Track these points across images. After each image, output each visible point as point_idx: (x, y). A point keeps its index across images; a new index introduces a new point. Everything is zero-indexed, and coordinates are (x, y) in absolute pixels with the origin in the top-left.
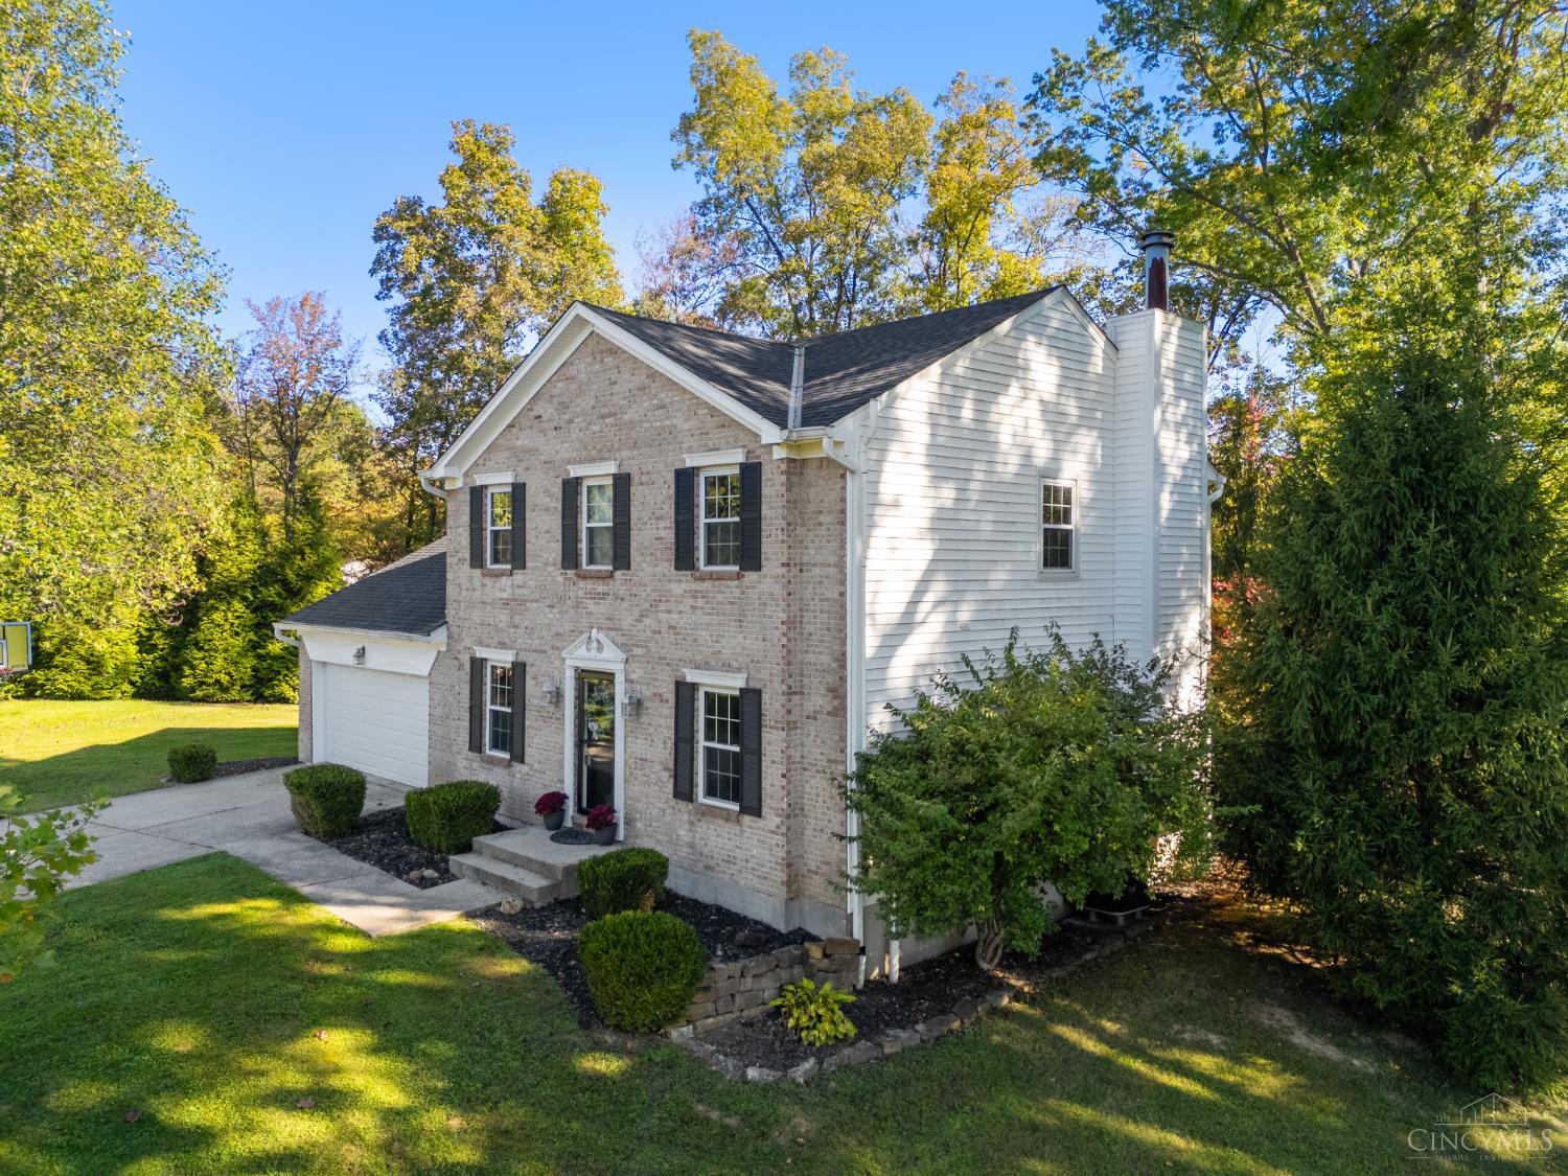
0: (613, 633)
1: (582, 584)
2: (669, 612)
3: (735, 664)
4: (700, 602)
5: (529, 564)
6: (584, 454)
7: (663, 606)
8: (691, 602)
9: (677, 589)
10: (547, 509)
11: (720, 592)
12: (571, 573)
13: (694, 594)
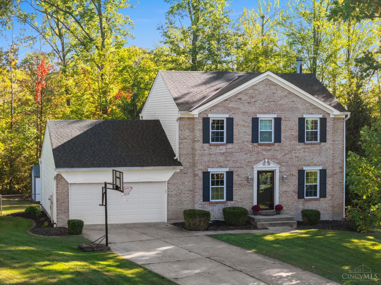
0: (274, 160)
1: (260, 147)
2: (295, 153)
3: (318, 164)
4: (307, 150)
5: (234, 142)
6: (261, 111)
7: (293, 152)
8: (304, 150)
9: (298, 147)
10: (244, 126)
11: (313, 147)
12: (255, 144)
13: (305, 148)
